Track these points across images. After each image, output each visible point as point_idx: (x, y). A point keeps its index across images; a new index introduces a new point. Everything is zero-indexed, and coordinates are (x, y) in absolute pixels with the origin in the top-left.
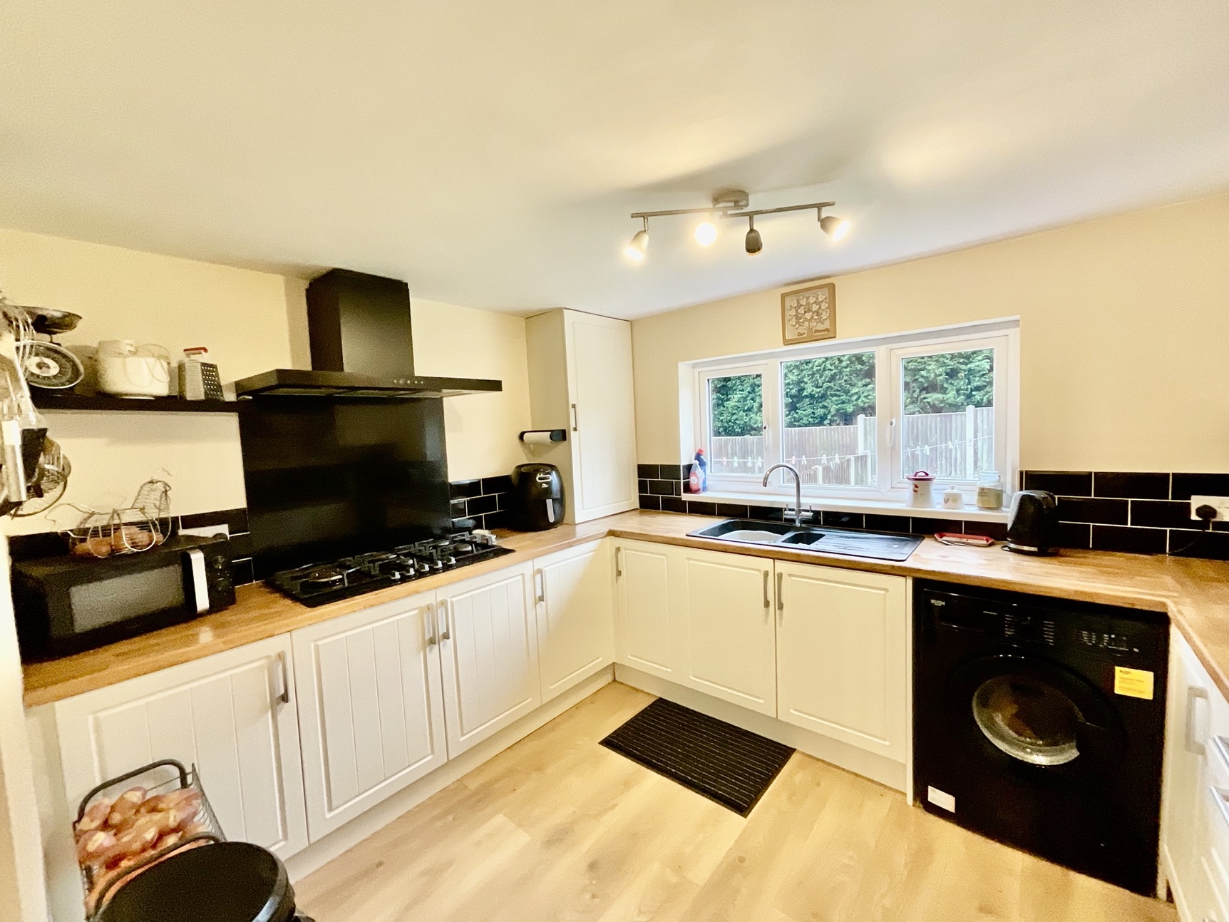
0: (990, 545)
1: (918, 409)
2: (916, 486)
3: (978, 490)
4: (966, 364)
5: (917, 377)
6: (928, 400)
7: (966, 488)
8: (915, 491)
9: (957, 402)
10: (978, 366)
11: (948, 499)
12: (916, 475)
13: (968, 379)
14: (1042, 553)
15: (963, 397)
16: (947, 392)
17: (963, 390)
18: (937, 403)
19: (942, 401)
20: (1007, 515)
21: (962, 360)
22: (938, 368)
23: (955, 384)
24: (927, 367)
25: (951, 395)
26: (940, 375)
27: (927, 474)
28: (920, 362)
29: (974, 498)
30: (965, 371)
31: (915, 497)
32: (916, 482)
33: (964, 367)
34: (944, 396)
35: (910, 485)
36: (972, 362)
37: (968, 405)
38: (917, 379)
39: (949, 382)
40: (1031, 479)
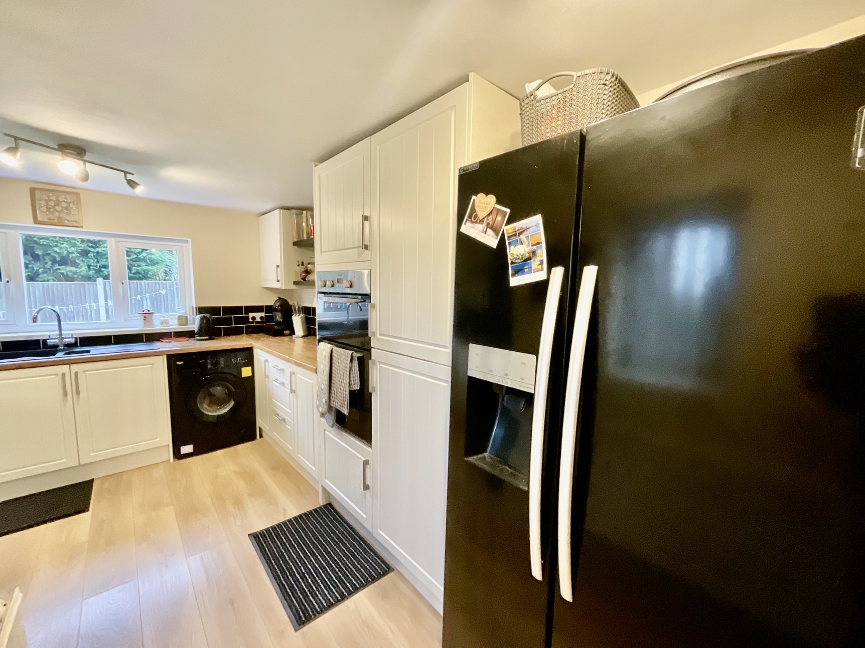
0: (188, 340)
1: (52, 278)
2: (145, 317)
3: (177, 317)
4: (95, 248)
5: (49, 252)
6: (62, 271)
7: (170, 317)
8: (145, 320)
9: (89, 275)
10: (105, 251)
11: (163, 323)
12: (143, 311)
13: (97, 259)
14: (210, 339)
15: (93, 271)
16: (79, 266)
17: (93, 266)
18: (70, 274)
19: (76, 273)
20: (195, 326)
21: (90, 245)
22: (70, 247)
23: (86, 261)
24: (59, 245)
25: (83, 269)
26: (72, 253)
27: (149, 311)
28: (52, 240)
29: (176, 322)
30: (94, 253)
31: (145, 323)
32: (144, 315)
33: (93, 250)
34: (77, 269)
35: (142, 316)
36: (98, 247)
37: (98, 277)
38: (49, 254)
39: (81, 259)
40: (201, 310)
